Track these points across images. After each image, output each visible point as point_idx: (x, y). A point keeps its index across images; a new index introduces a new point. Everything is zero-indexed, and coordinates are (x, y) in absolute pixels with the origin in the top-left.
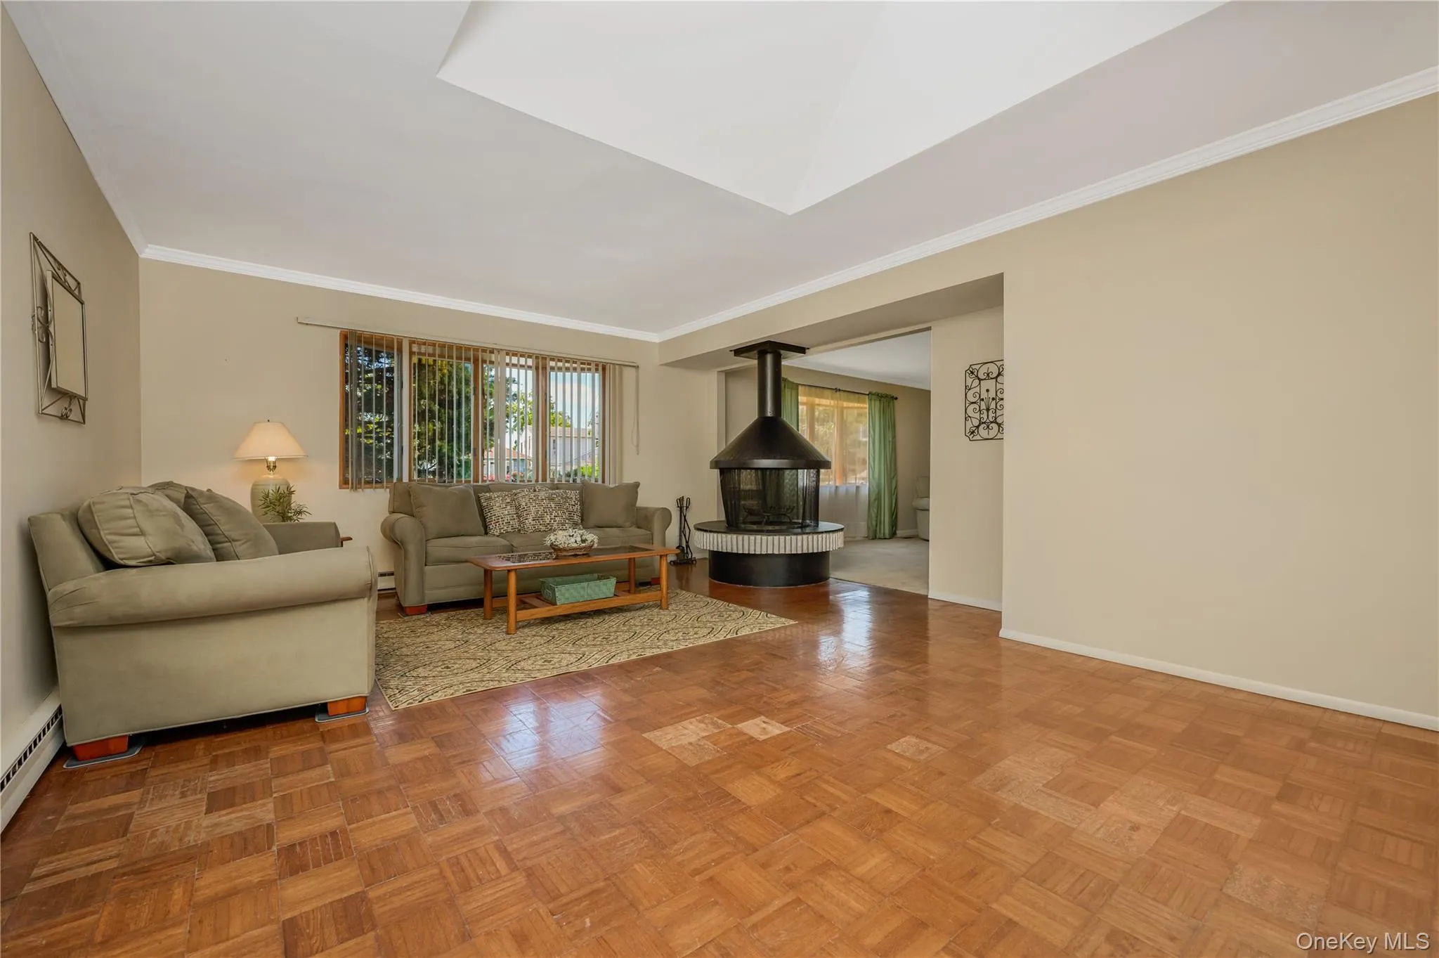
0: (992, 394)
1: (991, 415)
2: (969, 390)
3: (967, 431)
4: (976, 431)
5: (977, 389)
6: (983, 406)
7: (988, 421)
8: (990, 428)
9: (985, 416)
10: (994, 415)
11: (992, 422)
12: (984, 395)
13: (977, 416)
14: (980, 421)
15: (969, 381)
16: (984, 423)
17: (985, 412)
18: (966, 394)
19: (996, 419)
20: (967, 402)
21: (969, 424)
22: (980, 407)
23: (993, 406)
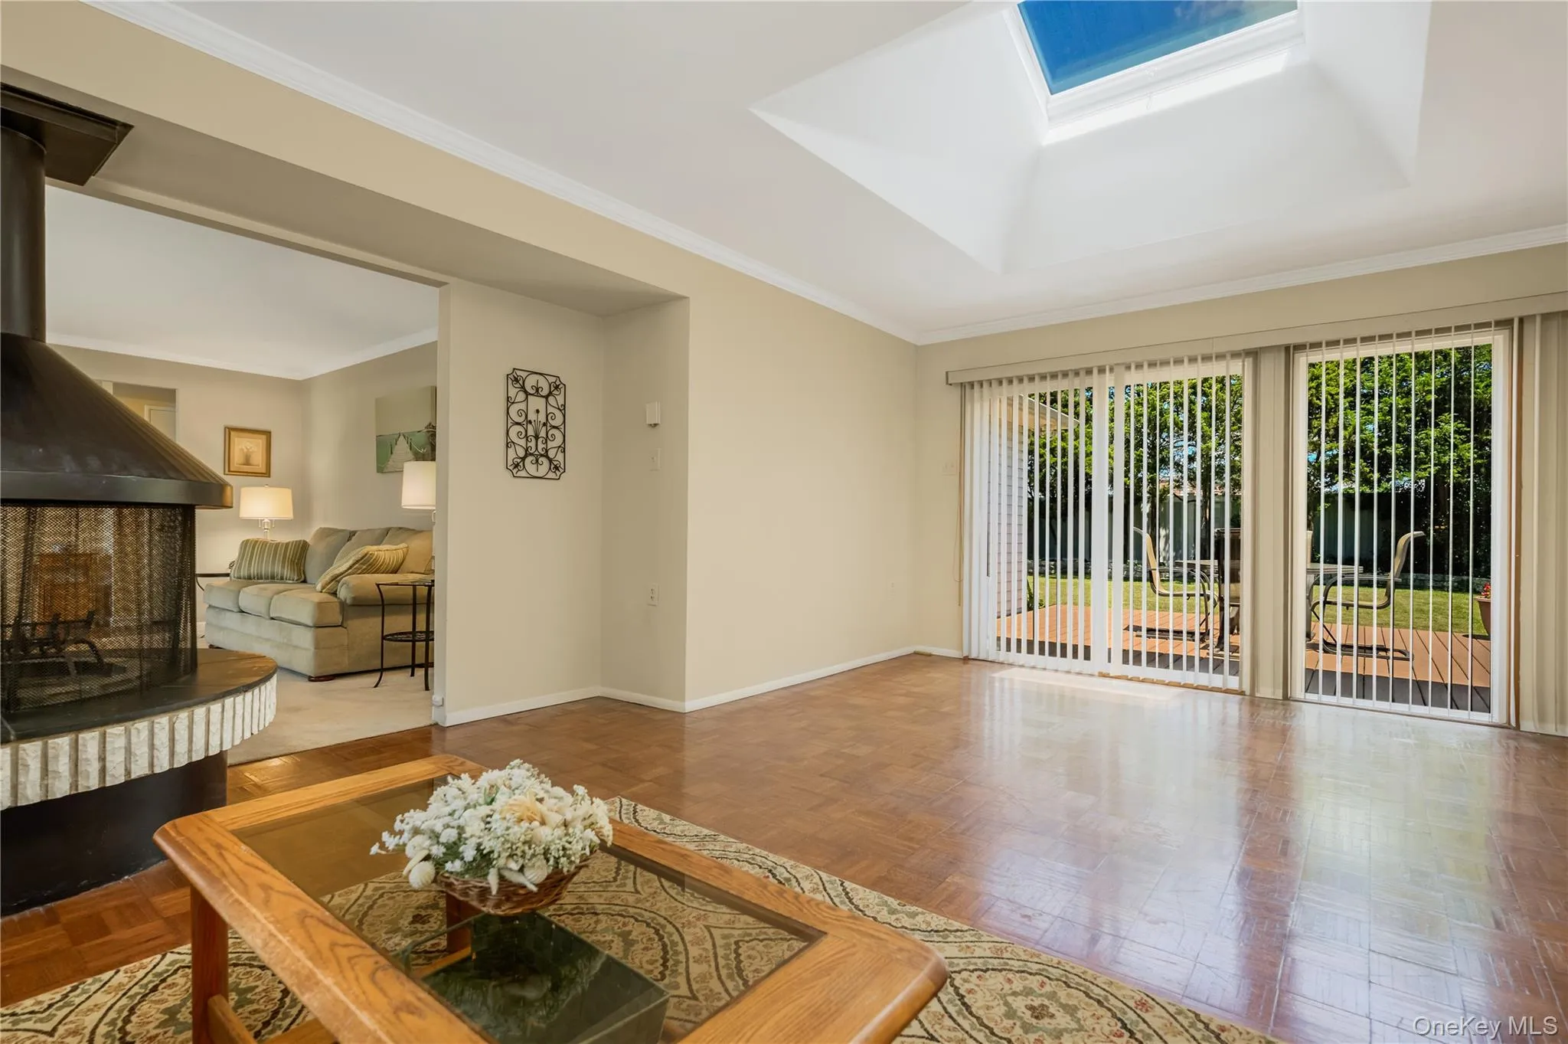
0: (542, 418)
1: (541, 446)
2: (513, 403)
3: (510, 463)
4: (521, 464)
5: (523, 406)
6: (531, 432)
7: (536, 453)
8: (540, 462)
9: (532, 444)
10: (544, 446)
11: (542, 455)
12: (532, 416)
13: (523, 442)
14: (526, 450)
15: (513, 392)
16: (531, 454)
17: (533, 439)
18: (508, 409)
19: (547, 451)
20: (510, 421)
21: (512, 454)
22: (526, 431)
23: (543, 434)
